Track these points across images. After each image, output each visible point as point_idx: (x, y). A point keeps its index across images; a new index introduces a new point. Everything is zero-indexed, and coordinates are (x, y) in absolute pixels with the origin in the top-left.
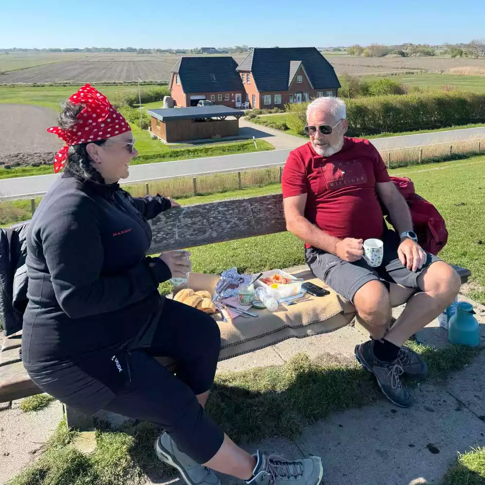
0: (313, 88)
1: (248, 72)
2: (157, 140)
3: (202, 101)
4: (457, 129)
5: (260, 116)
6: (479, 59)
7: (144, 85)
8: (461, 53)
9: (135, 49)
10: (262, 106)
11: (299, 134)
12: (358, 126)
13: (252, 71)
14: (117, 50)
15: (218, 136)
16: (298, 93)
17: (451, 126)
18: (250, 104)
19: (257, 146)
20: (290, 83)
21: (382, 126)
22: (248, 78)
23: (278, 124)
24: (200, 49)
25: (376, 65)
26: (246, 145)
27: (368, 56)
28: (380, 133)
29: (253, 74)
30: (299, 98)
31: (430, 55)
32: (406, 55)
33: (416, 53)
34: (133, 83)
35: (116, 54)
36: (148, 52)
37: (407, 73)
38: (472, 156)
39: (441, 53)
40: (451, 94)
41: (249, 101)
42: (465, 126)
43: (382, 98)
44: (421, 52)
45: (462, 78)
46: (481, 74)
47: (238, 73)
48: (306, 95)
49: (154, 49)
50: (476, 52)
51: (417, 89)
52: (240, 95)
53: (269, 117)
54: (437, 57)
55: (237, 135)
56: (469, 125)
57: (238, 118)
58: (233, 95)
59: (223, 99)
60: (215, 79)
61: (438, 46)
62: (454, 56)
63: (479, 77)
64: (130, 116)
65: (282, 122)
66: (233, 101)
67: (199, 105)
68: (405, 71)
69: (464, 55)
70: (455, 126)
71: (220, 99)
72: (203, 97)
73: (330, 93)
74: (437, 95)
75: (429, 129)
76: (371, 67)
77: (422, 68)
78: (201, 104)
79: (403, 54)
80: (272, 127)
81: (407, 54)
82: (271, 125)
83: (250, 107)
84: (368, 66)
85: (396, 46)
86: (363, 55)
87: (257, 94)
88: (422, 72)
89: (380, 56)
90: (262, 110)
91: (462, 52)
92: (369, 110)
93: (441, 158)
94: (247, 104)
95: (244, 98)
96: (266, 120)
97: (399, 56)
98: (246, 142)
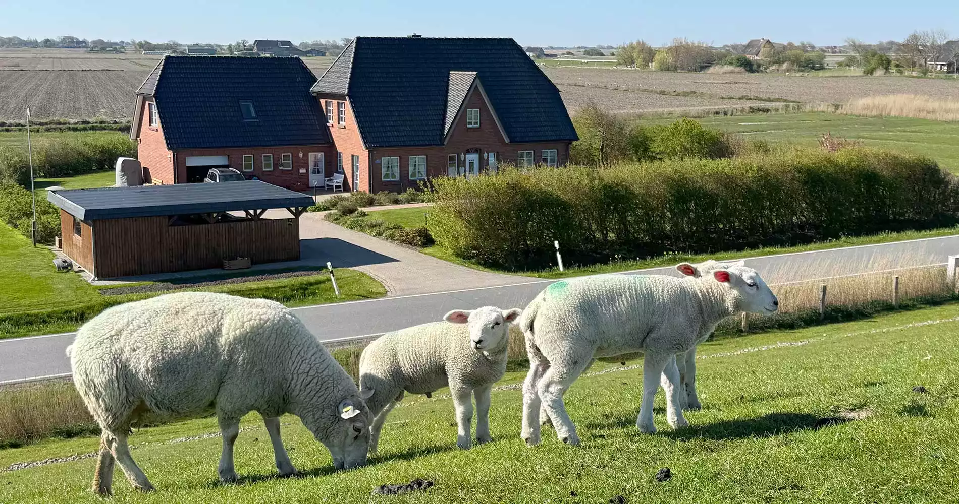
0: (507, 140)
1: (339, 97)
2: (72, 273)
3: (216, 172)
4: (853, 244)
5: (366, 210)
6: (928, 78)
7: (80, 130)
8: (886, 64)
9: (84, 42)
10: (376, 183)
11: (458, 255)
12: (612, 236)
13: (347, 95)
14: (34, 45)
15: (241, 263)
16: (468, 152)
17: (838, 238)
18: (345, 179)
19: (340, 288)
20: (447, 126)
21: (667, 237)
22: (339, 112)
23: (408, 229)
24: (252, 42)
25: (680, 90)
26: (311, 284)
27: (666, 68)
28: (661, 254)
29: (351, 102)
30: (471, 164)
31: (813, 68)
32: (755, 67)
33: (779, 62)
34: (53, 126)
35: (30, 54)
36: (117, 48)
37: (752, 110)
38: (878, 312)
39: (840, 64)
40: (840, 157)
41: (343, 173)
42: (875, 238)
43: (668, 166)
44: (793, 62)
45: (884, 121)
46: (929, 113)
47: (314, 100)
48: (492, 160)
49: (133, 42)
50: (923, 62)
51: (762, 148)
52: (320, 155)
53: (388, 212)
54: (828, 74)
55: (297, 258)
56: (882, 235)
57: (297, 214)
58: (301, 155)
59: (276, 166)
60: (254, 115)
61: (835, 47)
62: (870, 72)
63: (924, 119)
64: (8, 208)
65: (419, 226)
66: (303, 171)
67: (207, 180)
68: (747, 105)
69: (893, 70)
70: (848, 236)
71: (268, 166)
72: (221, 160)
73: (550, 153)
74: (805, 161)
75: (782, 244)
76: (669, 94)
77: (789, 99)
78: (213, 178)
79: (749, 66)
80: (392, 237)
81: (759, 66)
82: (387, 233)
83: (346, 187)
84: (663, 93)
85: (735, 47)
86: (653, 66)
87: (364, 155)
88: (787, 106)
89: (695, 70)
90: (376, 197)
91: (889, 62)
92: (636, 197)
93: (801, 318)
94: (338, 180)
95: (332, 163)
96: (380, 220)
97: (738, 69)
98: (314, 277)
